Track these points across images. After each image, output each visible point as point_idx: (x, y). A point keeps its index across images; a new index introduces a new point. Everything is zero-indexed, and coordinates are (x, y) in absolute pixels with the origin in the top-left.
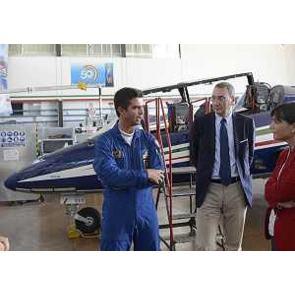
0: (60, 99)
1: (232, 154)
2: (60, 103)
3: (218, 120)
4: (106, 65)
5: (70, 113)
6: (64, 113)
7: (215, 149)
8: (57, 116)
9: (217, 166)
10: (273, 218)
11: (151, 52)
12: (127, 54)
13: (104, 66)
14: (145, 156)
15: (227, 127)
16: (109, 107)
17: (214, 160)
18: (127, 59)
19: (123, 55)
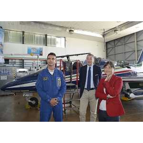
0: (23, 59)
2: (23, 60)
4: (40, 48)
5: (27, 64)
6: (24, 64)
8: (21, 64)
12: (48, 45)
13: (39, 48)
16: (40, 62)
18: (47, 46)
19: (46, 45)
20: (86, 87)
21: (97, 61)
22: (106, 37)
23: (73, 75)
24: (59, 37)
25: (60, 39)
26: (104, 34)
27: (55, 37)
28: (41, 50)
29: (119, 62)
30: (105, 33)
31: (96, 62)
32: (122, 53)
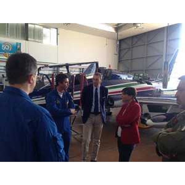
1: (99, 103)
3: (94, 88)
4: (17, 43)
7: (92, 100)
9: (93, 107)
10: (120, 129)
11: (42, 39)
12: (29, 39)
14: (68, 103)
15: (98, 92)
17: (92, 105)
18: (29, 42)
19: (27, 40)
20: (93, 110)
21: (107, 74)
22: (121, 31)
23: (74, 92)
24: (47, 28)
25: (48, 30)
26: (118, 27)
27: (41, 28)
28: (18, 47)
29: (136, 75)
30: (119, 25)
31: (105, 75)
32: (142, 58)
